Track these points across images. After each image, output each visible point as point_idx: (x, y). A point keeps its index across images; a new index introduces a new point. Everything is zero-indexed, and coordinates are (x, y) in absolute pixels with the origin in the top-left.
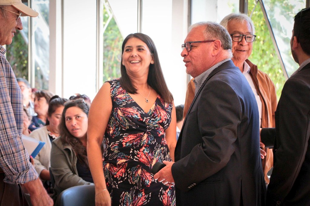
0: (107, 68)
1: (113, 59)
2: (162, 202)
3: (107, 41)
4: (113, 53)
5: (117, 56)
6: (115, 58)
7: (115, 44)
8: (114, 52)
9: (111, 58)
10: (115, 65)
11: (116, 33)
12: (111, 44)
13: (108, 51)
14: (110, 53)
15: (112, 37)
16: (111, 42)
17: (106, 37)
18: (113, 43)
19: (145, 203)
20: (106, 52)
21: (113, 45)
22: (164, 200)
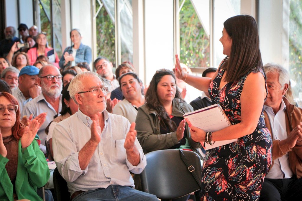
0: (184, 43)
1: (189, 34)
2: (227, 166)
3: (184, 18)
4: (189, 29)
5: (193, 31)
6: (191, 33)
7: (191, 21)
8: (191, 28)
9: (188, 33)
10: (191, 40)
11: (192, 11)
12: (188, 21)
13: (185, 27)
14: (187, 28)
15: (188, 15)
16: (187, 19)
17: (183, 15)
18: (190, 19)
19: (215, 163)
20: (183, 28)
21: (189, 22)
22: (229, 165)
